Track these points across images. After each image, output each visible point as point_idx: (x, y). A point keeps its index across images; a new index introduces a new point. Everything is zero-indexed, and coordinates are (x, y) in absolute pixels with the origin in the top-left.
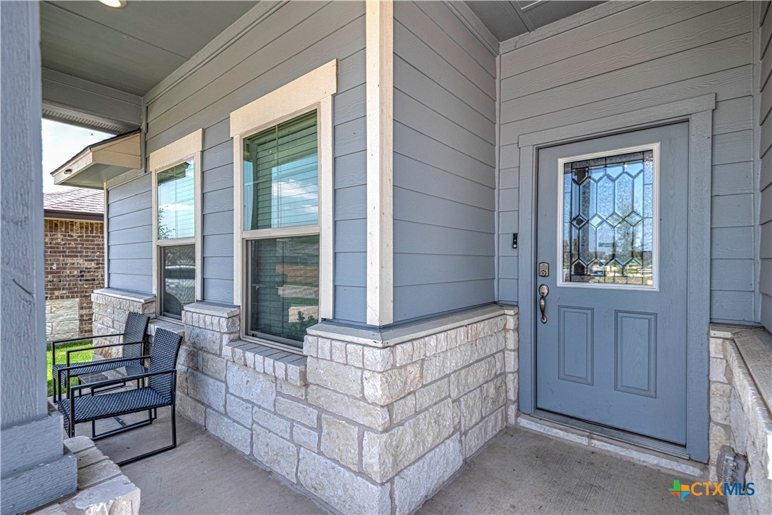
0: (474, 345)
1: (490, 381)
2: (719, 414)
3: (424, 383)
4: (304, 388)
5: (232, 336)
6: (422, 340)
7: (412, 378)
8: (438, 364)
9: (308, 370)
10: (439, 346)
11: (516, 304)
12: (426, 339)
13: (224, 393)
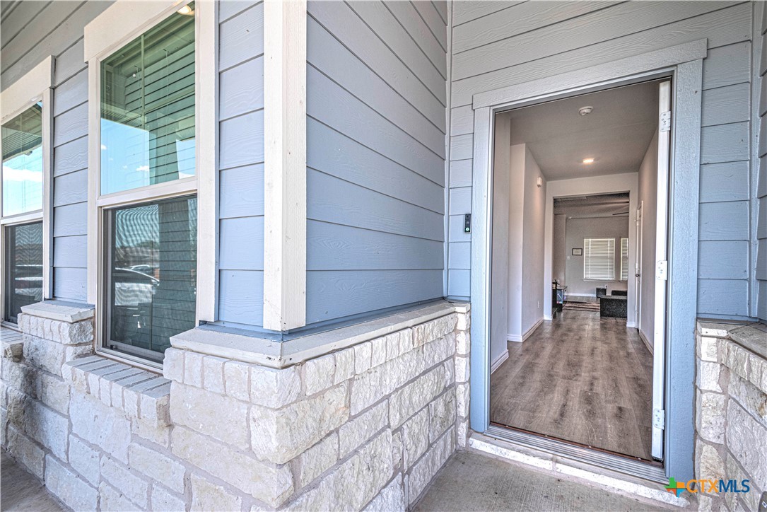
0: (420, 352)
1: (439, 396)
2: (711, 431)
3: (353, 414)
4: (167, 430)
5: (80, 350)
6: (350, 350)
7: (333, 410)
8: (373, 383)
9: (171, 404)
10: (375, 358)
11: (467, 299)
12: (356, 348)
13: (66, 432)
